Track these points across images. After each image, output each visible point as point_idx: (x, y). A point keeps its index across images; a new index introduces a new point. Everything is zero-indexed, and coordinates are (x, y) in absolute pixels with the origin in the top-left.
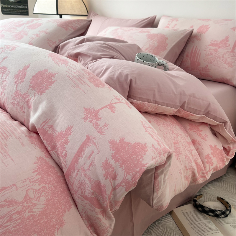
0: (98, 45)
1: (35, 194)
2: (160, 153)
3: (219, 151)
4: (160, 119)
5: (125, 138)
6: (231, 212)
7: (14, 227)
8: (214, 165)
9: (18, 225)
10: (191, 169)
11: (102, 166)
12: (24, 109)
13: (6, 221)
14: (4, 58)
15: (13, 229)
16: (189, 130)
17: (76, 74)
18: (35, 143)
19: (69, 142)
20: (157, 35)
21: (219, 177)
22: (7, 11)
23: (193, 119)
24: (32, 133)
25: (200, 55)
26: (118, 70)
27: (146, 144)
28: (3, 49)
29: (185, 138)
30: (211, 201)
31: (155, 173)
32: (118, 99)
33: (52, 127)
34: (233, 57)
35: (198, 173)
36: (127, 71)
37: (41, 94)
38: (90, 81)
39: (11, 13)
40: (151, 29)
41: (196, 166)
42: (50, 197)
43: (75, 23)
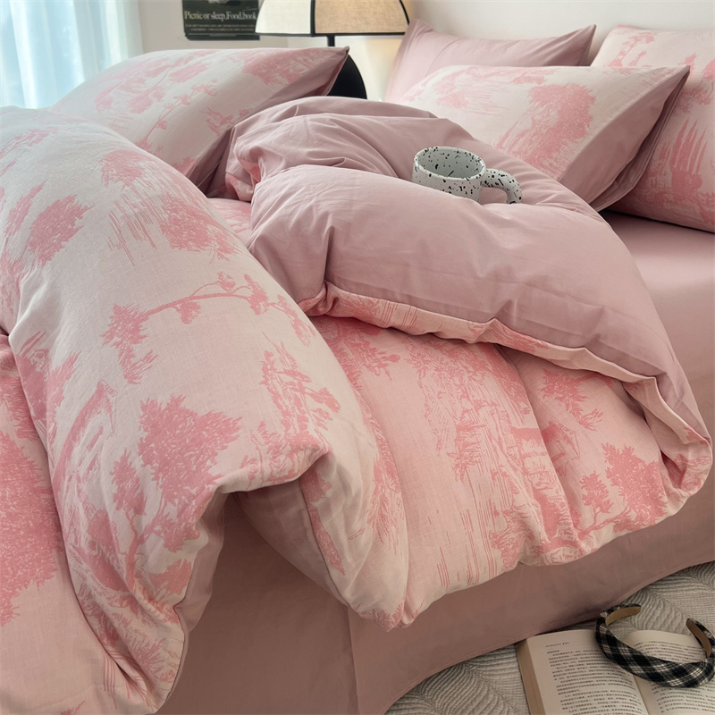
0: (313, 125)
2: (278, 447)
5: (184, 398)
8: (616, 511)
10: (514, 515)
11: (113, 471)
12: (12, 301)
14: (9, 166)
16: (543, 392)
17: (136, 209)
19: (63, 398)
20: (564, 87)
22: (199, 30)
27: (240, 418)
28: (19, 141)
29: (511, 416)
31: (307, 507)
33: (45, 356)
35: (547, 530)
36: (331, 202)
37: (44, 265)
38: (164, 229)
39: (211, 35)
40: (552, 72)
41: (539, 505)
43: (295, 59)
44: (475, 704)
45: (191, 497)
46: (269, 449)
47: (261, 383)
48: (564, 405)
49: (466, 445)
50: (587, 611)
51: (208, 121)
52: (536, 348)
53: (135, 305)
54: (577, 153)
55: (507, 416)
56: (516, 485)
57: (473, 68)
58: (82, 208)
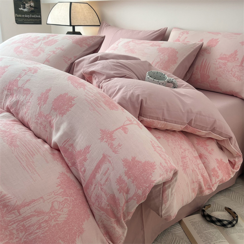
0: (111, 64)
1: (59, 205)
2: (167, 170)
3: (225, 164)
4: (169, 135)
5: (136, 157)
6: (238, 222)
7: (42, 234)
8: (220, 178)
9: (46, 232)
10: (198, 182)
11: (116, 181)
12: (46, 128)
13: (36, 229)
14: (27, 81)
15: (42, 235)
16: (197, 145)
17: (93, 98)
18: (58, 159)
19: (88, 159)
20: (168, 48)
21: (228, 188)
22: (21, 20)
23: (200, 134)
24: (54, 150)
25: (209, 69)
26: (130, 90)
27: (155, 162)
28: (25, 72)
29: (193, 152)
30: (219, 211)
31: (163, 187)
32: (130, 121)
33: (72, 146)
34: (241, 70)
35: (204, 186)
36: (138, 91)
37: (62, 116)
38: (105, 104)
39: (25, 22)
40: (162, 43)
41: (203, 179)
42: (72, 208)
43: (89, 39)
44: (174, 241)
45: (146, 187)
46: (165, 171)
47: (155, 151)
48: (203, 148)
49: (184, 163)
51: (64, 60)
52: (197, 132)
53: (107, 129)
54: (175, 69)
56: (198, 173)
57: (133, 40)
58: (73, 97)
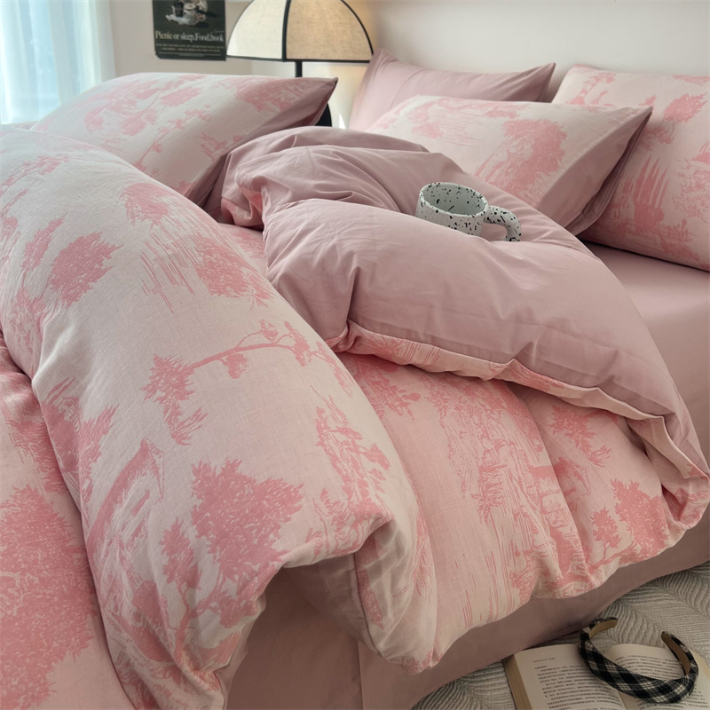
0: (317, 157)
2: (342, 517)
3: (645, 501)
4: (454, 390)
5: (240, 462)
6: (695, 688)
8: (623, 546)
10: (533, 554)
11: (163, 540)
12: (31, 340)
14: (20, 195)
16: (552, 429)
17: (168, 251)
18: (30, 444)
19: (100, 454)
20: (536, 123)
21: (691, 569)
22: (169, 49)
23: (563, 396)
25: (665, 189)
26: (332, 237)
27: (302, 486)
28: (28, 168)
29: (528, 454)
31: (356, 568)
32: (271, 335)
33: (75, 404)
35: (560, 567)
36: (354, 241)
37: (69, 305)
38: (201, 273)
39: (181, 54)
40: (524, 107)
41: (555, 543)
42: (19, 611)
43: (286, 89)
45: (253, 574)
46: (334, 519)
47: (318, 444)
48: (574, 441)
49: (489, 486)
50: (570, 625)
51: (203, 145)
52: (552, 387)
53: (178, 356)
54: (550, 185)
55: (525, 455)
56: (536, 525)
57: (443, 100)
58: (109, 247)
